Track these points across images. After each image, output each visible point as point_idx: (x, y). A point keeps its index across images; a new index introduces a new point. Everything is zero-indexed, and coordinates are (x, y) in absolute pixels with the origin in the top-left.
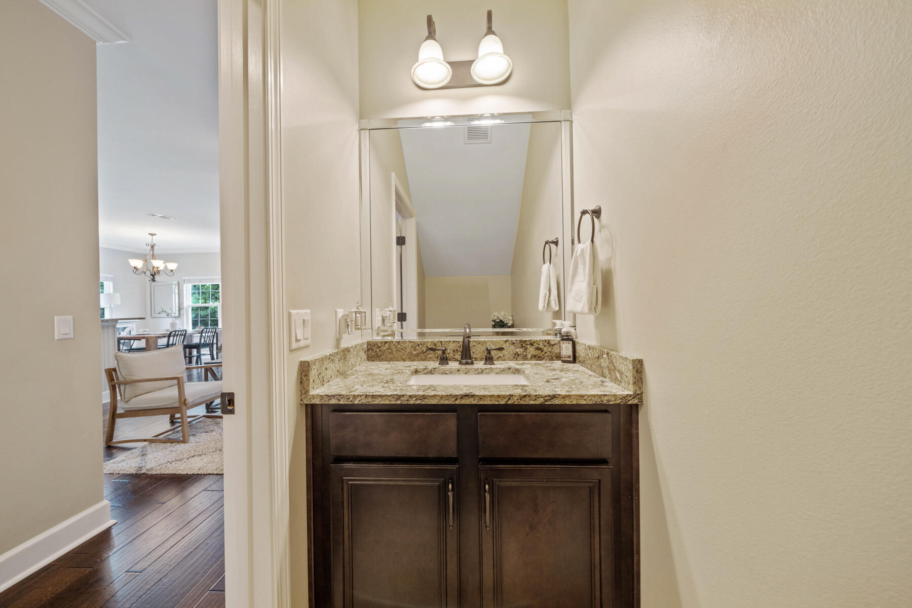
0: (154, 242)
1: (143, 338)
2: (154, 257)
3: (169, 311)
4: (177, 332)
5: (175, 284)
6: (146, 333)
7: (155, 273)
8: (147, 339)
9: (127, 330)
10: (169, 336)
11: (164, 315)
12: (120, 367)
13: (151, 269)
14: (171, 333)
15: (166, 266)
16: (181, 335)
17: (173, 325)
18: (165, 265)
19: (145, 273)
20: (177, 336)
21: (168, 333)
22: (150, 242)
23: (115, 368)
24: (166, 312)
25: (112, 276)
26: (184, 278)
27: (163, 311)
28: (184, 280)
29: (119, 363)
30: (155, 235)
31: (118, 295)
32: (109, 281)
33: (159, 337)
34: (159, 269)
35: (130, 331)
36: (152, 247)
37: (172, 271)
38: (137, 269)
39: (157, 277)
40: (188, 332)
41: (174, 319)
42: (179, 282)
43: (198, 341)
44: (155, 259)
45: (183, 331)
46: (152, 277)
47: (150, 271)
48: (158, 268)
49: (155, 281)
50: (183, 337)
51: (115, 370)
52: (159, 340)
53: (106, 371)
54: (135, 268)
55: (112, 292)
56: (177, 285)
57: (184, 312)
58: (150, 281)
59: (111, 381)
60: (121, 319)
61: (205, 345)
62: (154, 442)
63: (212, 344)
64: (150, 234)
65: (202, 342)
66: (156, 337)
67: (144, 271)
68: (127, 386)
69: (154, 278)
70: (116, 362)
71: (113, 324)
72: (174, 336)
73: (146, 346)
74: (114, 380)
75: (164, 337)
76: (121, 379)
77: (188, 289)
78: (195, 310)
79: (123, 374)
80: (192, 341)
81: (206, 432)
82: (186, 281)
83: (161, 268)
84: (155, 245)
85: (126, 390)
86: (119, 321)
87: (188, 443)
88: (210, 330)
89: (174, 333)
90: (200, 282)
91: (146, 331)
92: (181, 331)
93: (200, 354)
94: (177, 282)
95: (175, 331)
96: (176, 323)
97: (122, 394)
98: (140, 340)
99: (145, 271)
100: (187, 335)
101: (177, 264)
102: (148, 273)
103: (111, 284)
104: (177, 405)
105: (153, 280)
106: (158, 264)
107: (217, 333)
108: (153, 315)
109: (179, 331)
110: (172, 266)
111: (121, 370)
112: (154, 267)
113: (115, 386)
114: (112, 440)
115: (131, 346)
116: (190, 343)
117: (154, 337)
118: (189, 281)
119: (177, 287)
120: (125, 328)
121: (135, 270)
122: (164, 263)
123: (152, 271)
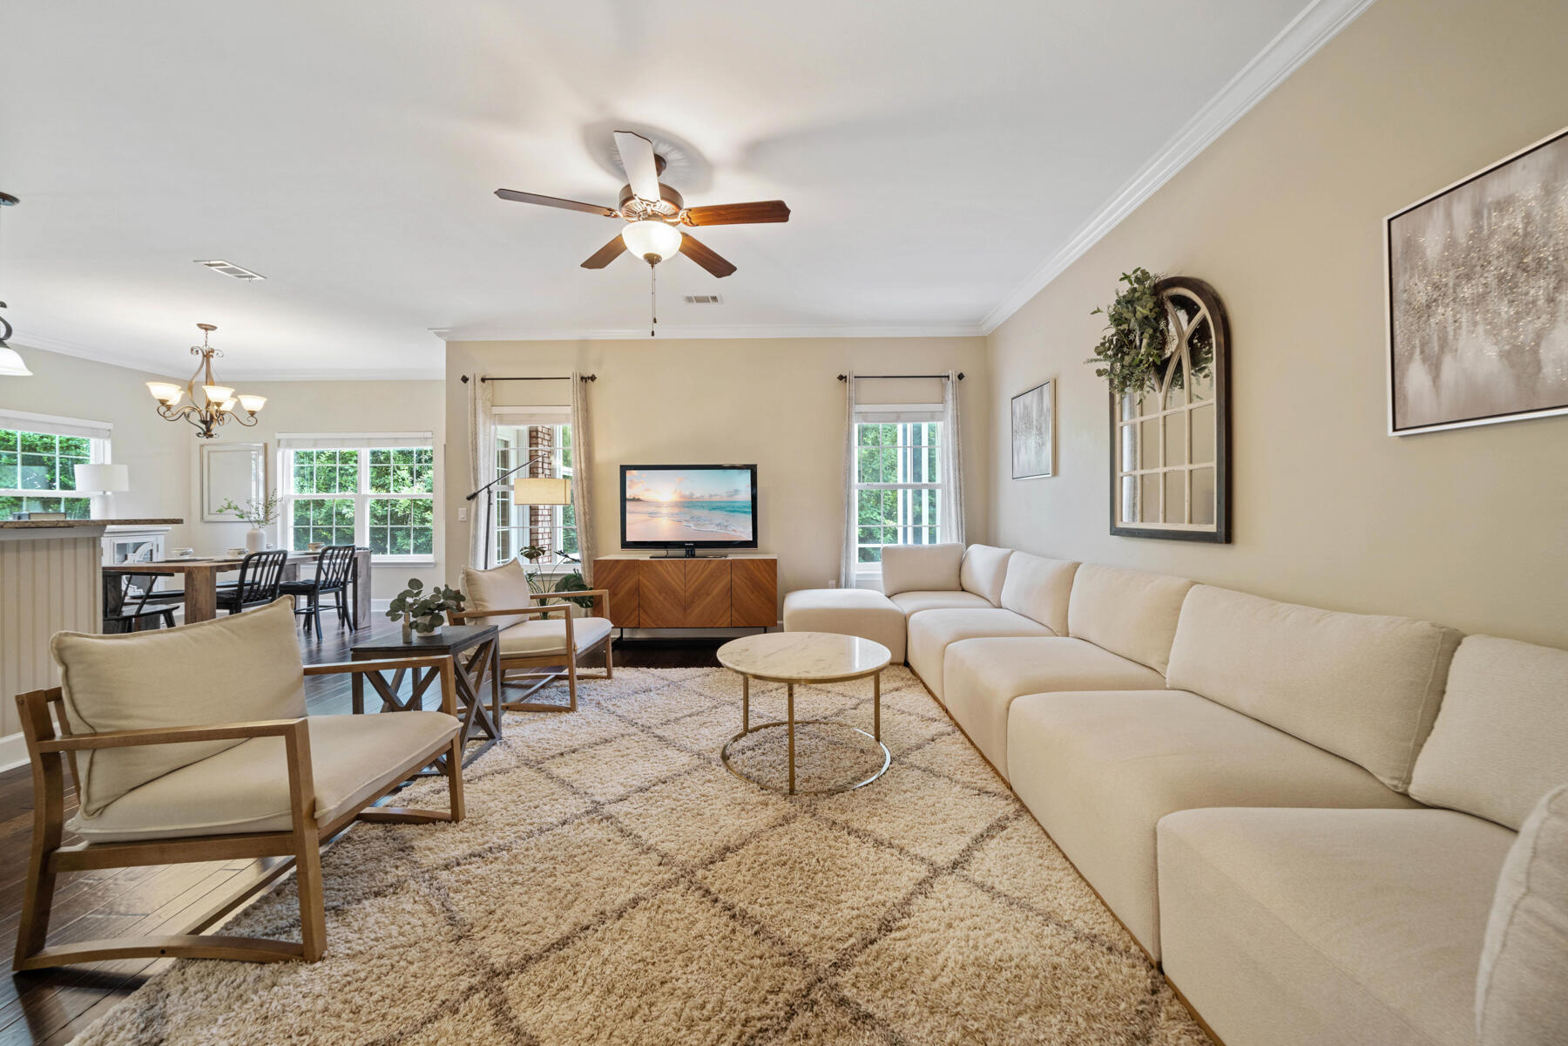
0: (211, 345)
1: (180, 570)
2: (209, 380)
3: (244, 507)
4: (264, 557)
5: (257, 449)
6: (187, 557)
7: (212, 417)
8: (190, 574)
9: (143, 550)
10: (245, 566)
11: (231, 516)
12: (75, 689)
13: (202, 407)
14: (251, 557)
15: (238, 404)
16: (274, 563)
17: (253, 538)
18: (236, 400)
19: (187, 416)
20: (264, 564)
21: (243, 557)
22: (202, 345)
23: (59, 690)
24: (236, 508)
25: (110, 426)
26: (278, 436)
27: (229, 507)
28: (279, 441)
29: (72, 672)
30: (214, 328)
31: (123, 470)
32: (103, 437)
33: (220, 569)
34: (222, 408)
35: (151, 551)
36: (207, 355)
37: (252, 414)
38: (169, 408)
39: (215, 427)
40: (289, 557)
41: (256, 525)
42: (266, 445)
43: (313, 578)
44: (213, 384)
45: (279, 553)
46: (203, 426)
47: (200, 412)
48: (219, 404)
49: (211, 436)
50: (277, 567)
51: (55, 695)
52: (218, 574)
53: (20, 700)
54: (163, 402)
55: (108, 461)
56: (262, 451)
57: (278, 508)
58: (198, 435)
59: (40, 738)
60: (113, 522)
61: (329, 587)
62: (195, 959)
63: (344, 584)
64: (200, 326)
65: (323, 577)
66: (211, 567)
67: (184, 413)
68: (99, 756)
69: (209, 429)
70: (60, 670)
71: (95, 535)
72: (256, 566)
73: (186, 587)
74: (52, 735)
75: (233, 567)
76: (77, 727)
77: (286, 461)
78: (303, 506)
79: (83, 714)
80: (295, 577)
81: (377, 894)
82: (282, 442)
83: (228, 406)
84: (213, 351)
85: (94, 768)
86: (110, 528)
87: (322, 959)
88: (342, 552)
89: (257, 558)
90: (315, 446)
91: (186, 554)
92: (274, 554)
93: (316, 606)
94: (262, 445)
95: (260, 554)
96: (262, 535)
97: (82, 785)
98: (172, 575)
99: (187, 411)
100: (287, 563)
101: (265, 399)
102: (195, 418)
103: (108, 444)
104: (285, 823)
105: (208, 433)
106: (219, 395)
107: (356, 559)
108: (207, 517)
109: (268, 554)
110: (253, 403)
111: (78, 697)
112: (209, 404)
113: (57, 755)
114: (41, 947)
115: (150, 589)
116: (292, 582)
117: (206, 568)
118: (289, 444)
119: (261, 458)
120: (137, 546)
121: (163, 409)
122: (234, 395)
123: (204, 413)
